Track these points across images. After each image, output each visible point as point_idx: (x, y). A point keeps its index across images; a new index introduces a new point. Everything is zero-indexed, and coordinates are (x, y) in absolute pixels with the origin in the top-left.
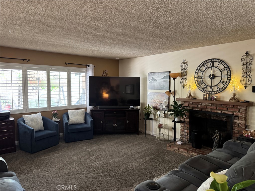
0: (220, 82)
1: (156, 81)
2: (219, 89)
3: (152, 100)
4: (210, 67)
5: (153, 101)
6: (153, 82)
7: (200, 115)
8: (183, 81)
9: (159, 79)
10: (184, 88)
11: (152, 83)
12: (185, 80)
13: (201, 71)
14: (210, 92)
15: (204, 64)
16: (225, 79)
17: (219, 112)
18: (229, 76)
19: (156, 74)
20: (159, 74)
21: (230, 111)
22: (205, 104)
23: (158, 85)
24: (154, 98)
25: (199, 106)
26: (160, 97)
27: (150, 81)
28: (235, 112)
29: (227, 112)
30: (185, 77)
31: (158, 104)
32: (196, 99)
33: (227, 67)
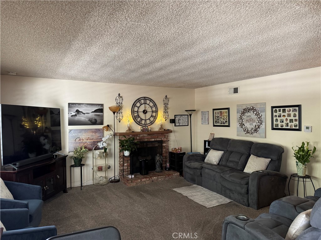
0: (151, 116)
1: (83, 114)
2: (151, 122)
3: (78, 139)
4: (144, 104)
5: (80, 140)
6: (77, 115)
7: (139, 146)
8: (118, 115)
9: (88, 112)
10: (120, 122)
11: (76, 117)
12: (120, 115)
13: (136, 106)
14: (144, 124)
15: (138, 100)
16: (154, 114)
17: (153, 140)
18: (156, 111)
19: (83, 106)
20: (89, 106)
21: (160, 138)
22: (142, 135)
23: (87, 120)
24: (80, 136)
25: (138, 137)
26: (92, 134)
27: (72, 115)
28: (163, 138)
29: (158, 139)
30: (121, 111)
31: (88, 144)
32: (134, 132)
33: (155, 105)
